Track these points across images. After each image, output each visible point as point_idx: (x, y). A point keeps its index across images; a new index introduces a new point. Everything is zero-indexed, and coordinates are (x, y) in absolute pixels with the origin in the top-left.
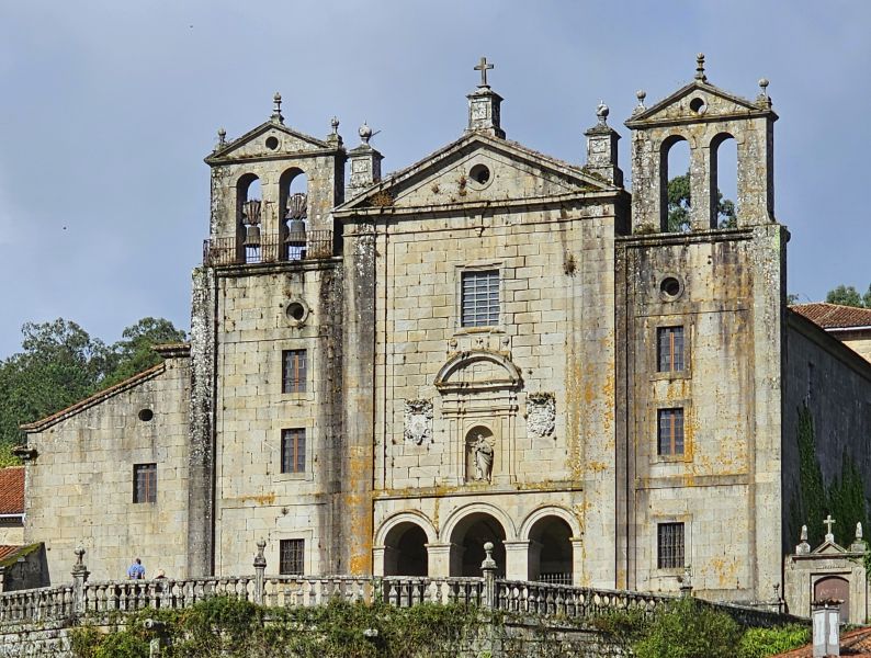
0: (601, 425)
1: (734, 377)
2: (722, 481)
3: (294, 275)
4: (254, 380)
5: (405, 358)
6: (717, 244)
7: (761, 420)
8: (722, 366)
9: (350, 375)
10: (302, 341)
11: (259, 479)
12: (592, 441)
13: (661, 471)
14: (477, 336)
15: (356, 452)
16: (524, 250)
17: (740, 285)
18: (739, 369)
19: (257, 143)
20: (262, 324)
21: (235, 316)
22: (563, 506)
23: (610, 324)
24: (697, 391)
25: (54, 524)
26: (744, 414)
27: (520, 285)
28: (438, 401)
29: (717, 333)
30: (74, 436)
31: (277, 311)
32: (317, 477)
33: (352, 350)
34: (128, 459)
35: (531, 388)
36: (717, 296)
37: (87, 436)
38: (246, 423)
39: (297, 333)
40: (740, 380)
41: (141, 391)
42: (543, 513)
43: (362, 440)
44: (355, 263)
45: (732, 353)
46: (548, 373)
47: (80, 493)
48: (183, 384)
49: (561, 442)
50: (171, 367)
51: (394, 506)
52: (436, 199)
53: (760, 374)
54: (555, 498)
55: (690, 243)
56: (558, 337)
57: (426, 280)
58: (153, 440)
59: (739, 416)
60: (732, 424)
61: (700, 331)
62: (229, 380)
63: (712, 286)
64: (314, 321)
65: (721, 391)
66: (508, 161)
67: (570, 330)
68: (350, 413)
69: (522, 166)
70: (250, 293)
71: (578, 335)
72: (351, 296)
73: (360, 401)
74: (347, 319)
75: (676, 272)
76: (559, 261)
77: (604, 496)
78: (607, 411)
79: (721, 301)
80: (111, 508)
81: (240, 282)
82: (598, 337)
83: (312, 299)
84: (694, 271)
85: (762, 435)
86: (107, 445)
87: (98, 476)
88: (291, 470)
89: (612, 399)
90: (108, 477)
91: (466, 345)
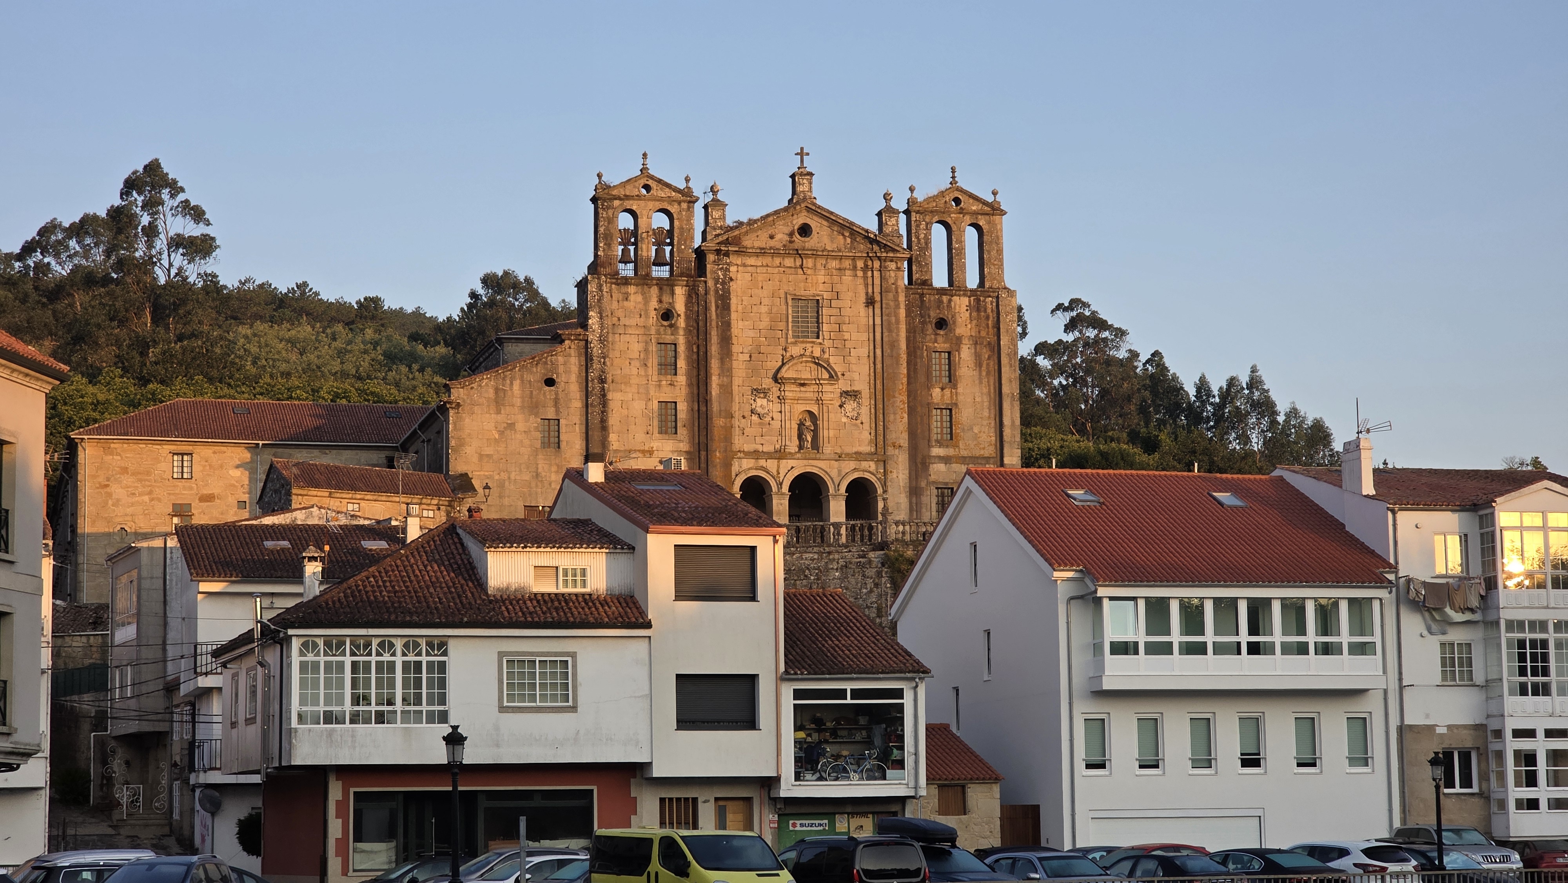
0: (898, 417)
1: (985, 390)
2: (979, 461)
3: (665, 287)
4: (636, 363)
5: (750, 357)
6: (972, 298)
7: (1007, 421)
8: (977, 382)
9: (713, 365)
10: (673, 337)
11: (640, 436)
12: (891, 427)
13: (936, 451)
14: (804, 345)
15: (718, 422)
16: (838, 288)
17: (988, 327)
18: (989, 385)
19: (635, 187)
20: (641, 322)
21: (620, 313)
22: (869, 470)
23: (903, 345)
24: (960, 398)
25: (475, 459)
26: (993, 416)
27: (835, 312)
28: (775, 389)
29: (973, 358)
30: (491, 393)
31: (653, 314)
32: (687, 439)
33: (714, 349)
34: (536, 415)
35: (843, 385)
36: (973, 334)
37: (502, 394)
38: (630, 395)
39: (669, 331)
40: (989, 392)
41: (546, 363)
42: (856, 475)
43: (723, 414)
44: (716, 284)
45: (984, 373)
46: (856, 376)
47: (497, 436)
48: (580, 361)
49: (866, 426)
50: (570, 348)
51: (747, 463)
52: (772, 243)
53: (1006, 389)
54: (865, 465)
55: (956, 295)
56: (864, 351)
57: (765, 301)
58: (556, 401)
59: (989, 417)
60: (985, 423)
61: (962, 356)
62: (617, 362)
63: (969, 326)
64: (681, 323)
65: (977, 399)
66: (825, 223)
67: (872, 347)
68: (714, 393)
69: (836, 228)
70: (632, 298)
71: (879, 352)
72: (713, 308)
73: (721, 386)
74: (711, 325)
75: (945, 314)
76: (862, 298)
77: (901, 467)
78: (902, 407)
79: (976, 337)
80: (523, 450)
81: (624, 289)
82: (894, 354)
83: (680, 306)
84: (957, 315)
85: (1007, 432)
86: (518, 402)
87: (511, 426)
88: (666, 433)
89: (905, 398)
90: (520, 426)
91: (795, 350)
